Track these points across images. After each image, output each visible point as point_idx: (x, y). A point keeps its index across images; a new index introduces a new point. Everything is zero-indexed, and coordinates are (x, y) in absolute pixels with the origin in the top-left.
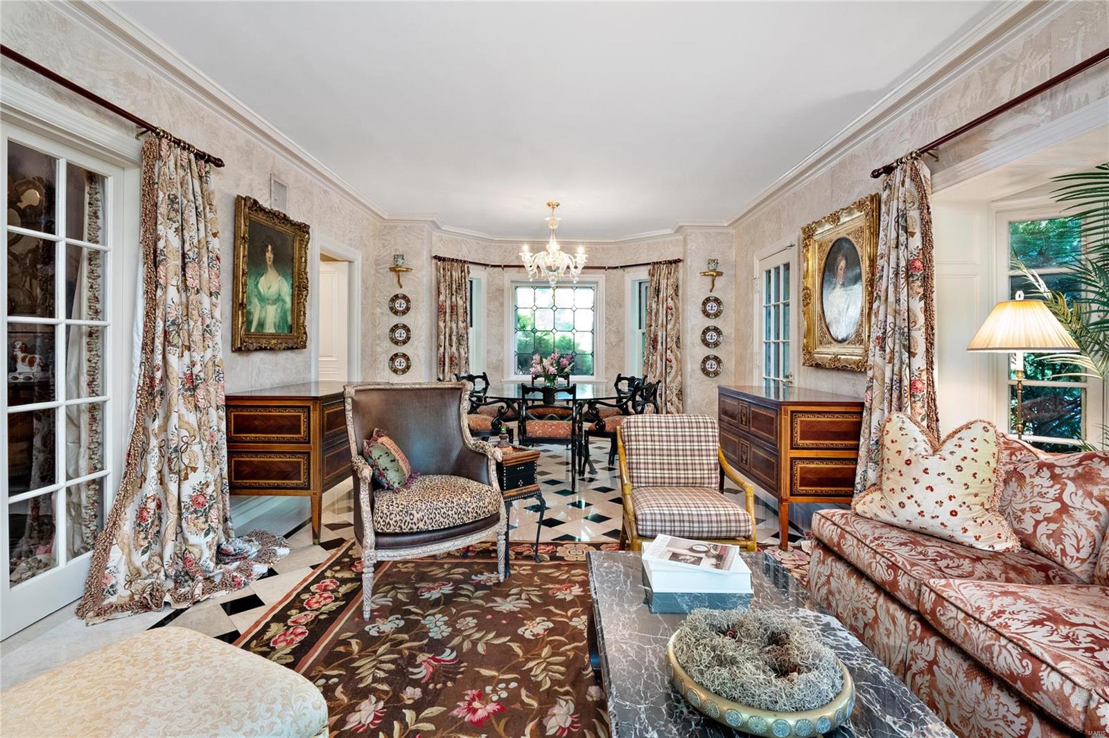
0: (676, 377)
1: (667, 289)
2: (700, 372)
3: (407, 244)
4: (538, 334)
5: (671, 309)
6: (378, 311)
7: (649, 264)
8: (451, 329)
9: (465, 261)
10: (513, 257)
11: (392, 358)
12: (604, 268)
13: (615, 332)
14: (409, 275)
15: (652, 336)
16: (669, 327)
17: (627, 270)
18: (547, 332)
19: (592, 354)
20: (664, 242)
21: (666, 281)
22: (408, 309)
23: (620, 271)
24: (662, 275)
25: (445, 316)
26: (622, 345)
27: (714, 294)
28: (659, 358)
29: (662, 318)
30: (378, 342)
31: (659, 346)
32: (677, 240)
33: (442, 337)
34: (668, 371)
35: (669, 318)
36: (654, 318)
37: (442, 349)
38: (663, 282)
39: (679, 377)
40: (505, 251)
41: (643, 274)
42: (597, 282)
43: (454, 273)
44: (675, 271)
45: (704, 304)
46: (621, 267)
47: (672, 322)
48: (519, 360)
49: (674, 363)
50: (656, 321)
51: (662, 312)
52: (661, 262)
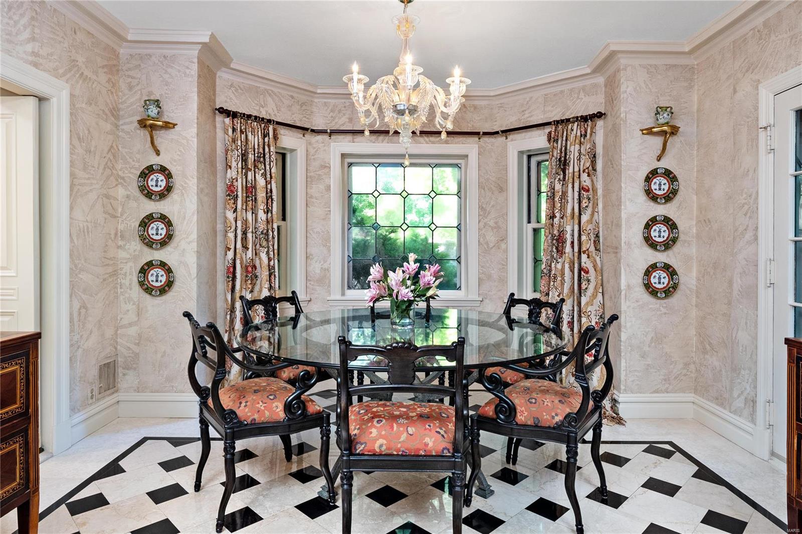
0: (594, 296)
1: (579, 160)
2: (642, 289)
3: (167, 84)
4: (382, 232)
5: (588, 191)
6: (121, 192)
7: (549, 124)
8: (245, 222)
9: (269, 121)
10: (344, 119)
11: (142, 268)
12: (477, 134)
13: (492, 228)
14: (171, 134)
15: (556, 232)
16: (585, 218)
17: (512, 136)
18: (393, 229)
19: (458, 260)
20: (571, 90)
21: (577, 147)
22: (169, 189)
23: (500, 139)
24: (572, 138)
25: (235, 203)
26: (503, 246)
27: (664, 164)
28: (567, 266)
29: (571, 204)
30: (120, 243)
31: (568, 249)
32: (595, 86)
33: (231, 235)
34: (584, 286)
35: (584, 205)
36: (558, 205)
37: (230, 254)
38: (574, 150)
39: (600, 296)
40: (332, 111)
41: (538, 140)
42: (467, 156)
43: (250, 136)
44: (592, 132)
45: (648, 179)
46: (503, 132)
47: (589, 211)
48: (354, 269)
49: (592, 275)
50: (563, 208)
51: (572, 196)
52: (568, 120)
